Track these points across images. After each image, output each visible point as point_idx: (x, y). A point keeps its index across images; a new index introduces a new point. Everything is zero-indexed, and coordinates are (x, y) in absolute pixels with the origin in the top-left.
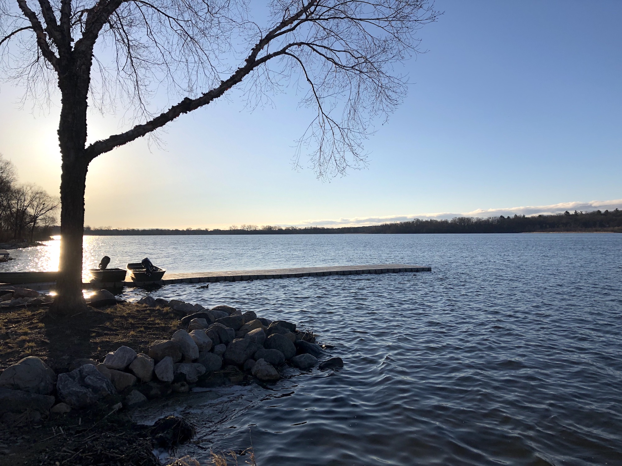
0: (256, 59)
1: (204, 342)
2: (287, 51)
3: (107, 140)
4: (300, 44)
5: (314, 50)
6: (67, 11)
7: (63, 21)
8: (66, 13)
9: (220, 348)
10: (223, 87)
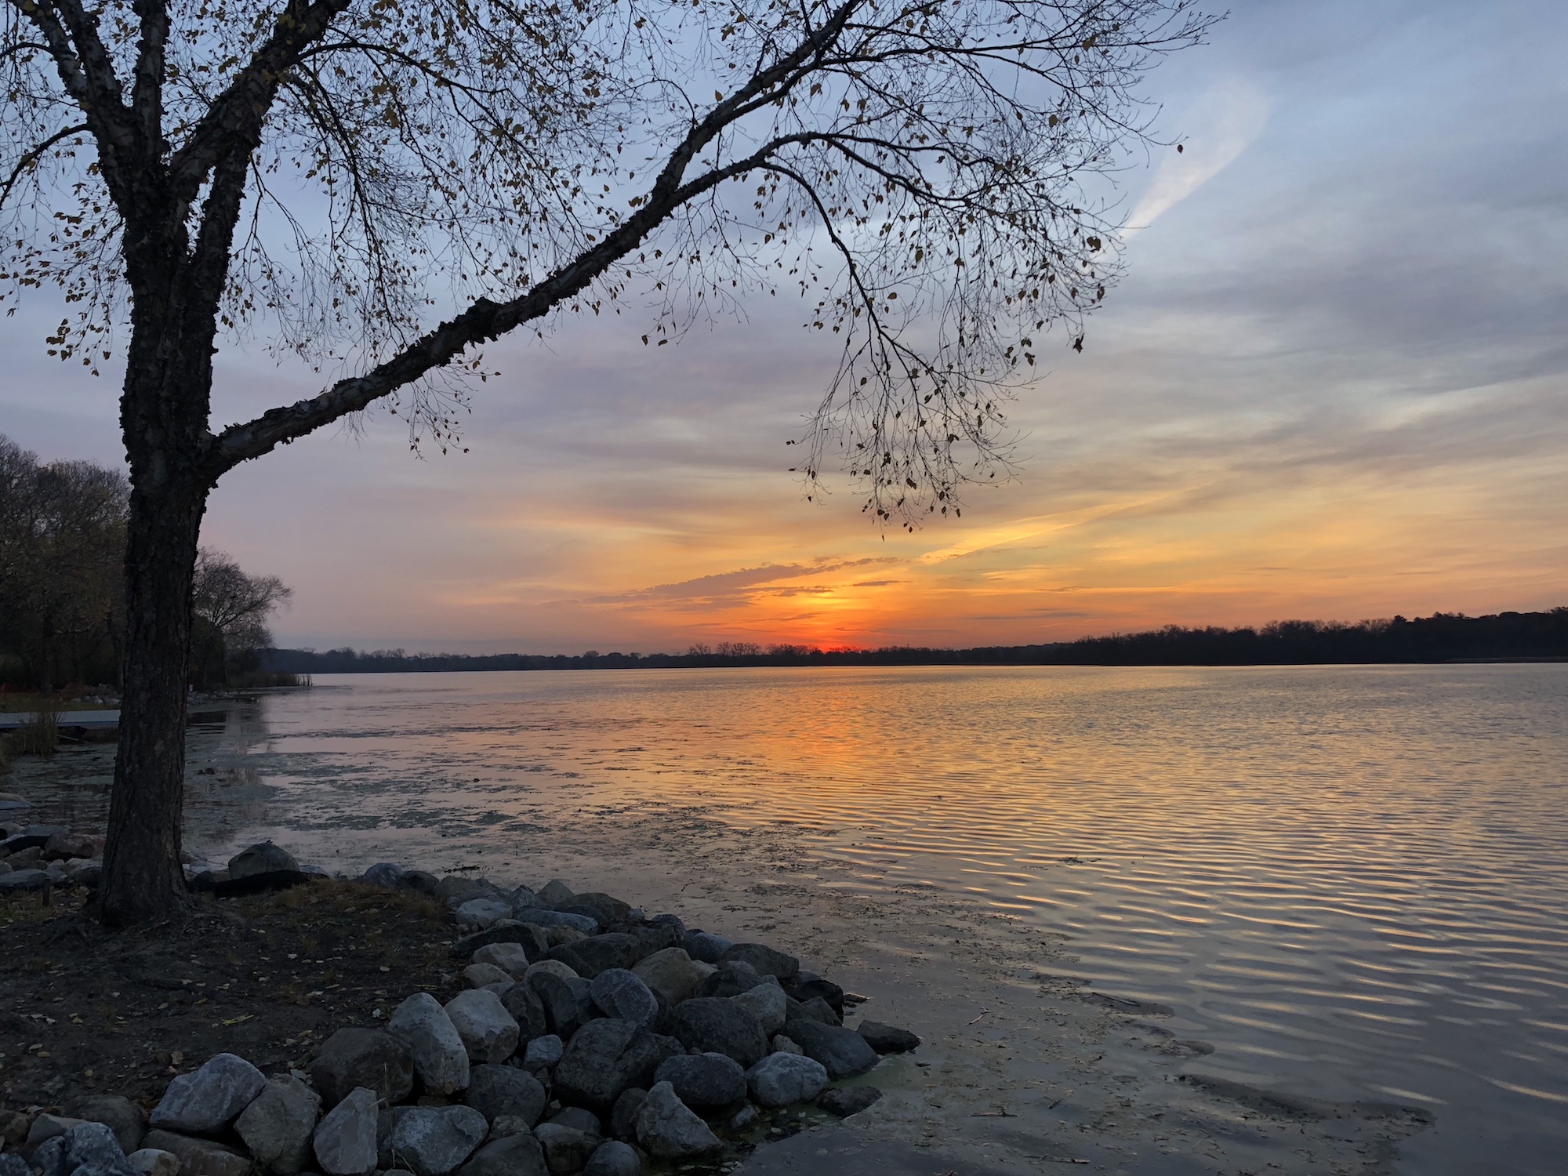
0: (682, 184)
1: (490, 1033)
2: (766, 160)
3: (254, 422)
4: (805, 139)
5: (849, 154)
6: (150, 68)
7: (141, 95)
8: (149, 75)
9: (543, 1048)
10: (584, 267)
